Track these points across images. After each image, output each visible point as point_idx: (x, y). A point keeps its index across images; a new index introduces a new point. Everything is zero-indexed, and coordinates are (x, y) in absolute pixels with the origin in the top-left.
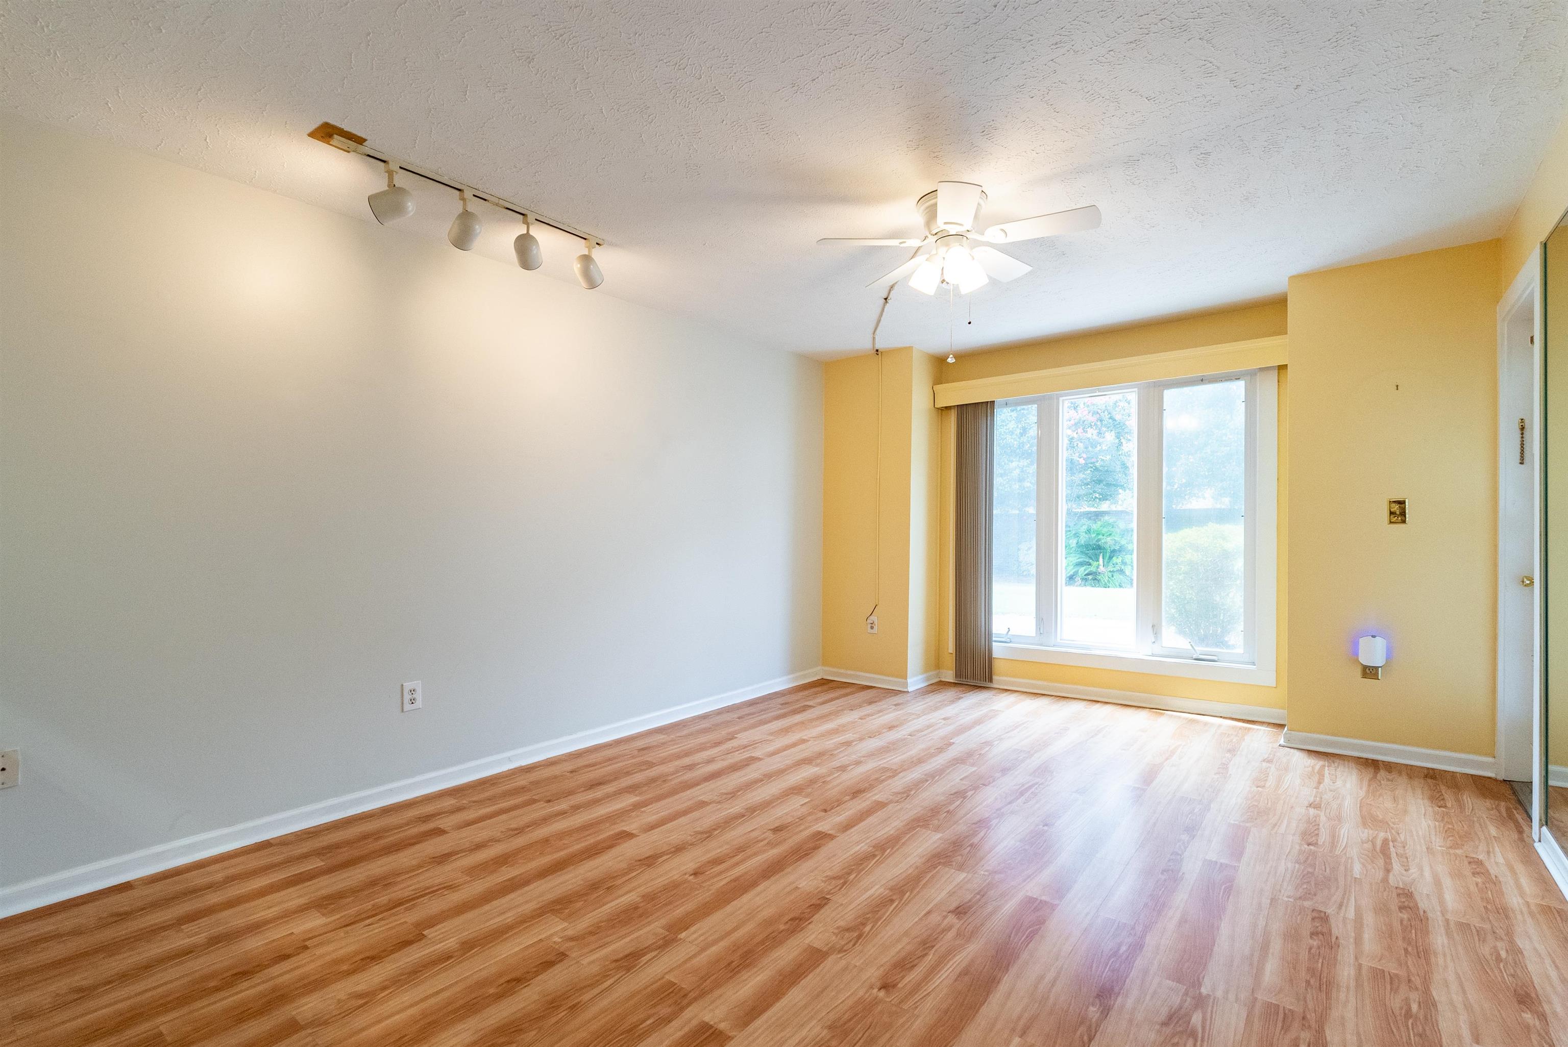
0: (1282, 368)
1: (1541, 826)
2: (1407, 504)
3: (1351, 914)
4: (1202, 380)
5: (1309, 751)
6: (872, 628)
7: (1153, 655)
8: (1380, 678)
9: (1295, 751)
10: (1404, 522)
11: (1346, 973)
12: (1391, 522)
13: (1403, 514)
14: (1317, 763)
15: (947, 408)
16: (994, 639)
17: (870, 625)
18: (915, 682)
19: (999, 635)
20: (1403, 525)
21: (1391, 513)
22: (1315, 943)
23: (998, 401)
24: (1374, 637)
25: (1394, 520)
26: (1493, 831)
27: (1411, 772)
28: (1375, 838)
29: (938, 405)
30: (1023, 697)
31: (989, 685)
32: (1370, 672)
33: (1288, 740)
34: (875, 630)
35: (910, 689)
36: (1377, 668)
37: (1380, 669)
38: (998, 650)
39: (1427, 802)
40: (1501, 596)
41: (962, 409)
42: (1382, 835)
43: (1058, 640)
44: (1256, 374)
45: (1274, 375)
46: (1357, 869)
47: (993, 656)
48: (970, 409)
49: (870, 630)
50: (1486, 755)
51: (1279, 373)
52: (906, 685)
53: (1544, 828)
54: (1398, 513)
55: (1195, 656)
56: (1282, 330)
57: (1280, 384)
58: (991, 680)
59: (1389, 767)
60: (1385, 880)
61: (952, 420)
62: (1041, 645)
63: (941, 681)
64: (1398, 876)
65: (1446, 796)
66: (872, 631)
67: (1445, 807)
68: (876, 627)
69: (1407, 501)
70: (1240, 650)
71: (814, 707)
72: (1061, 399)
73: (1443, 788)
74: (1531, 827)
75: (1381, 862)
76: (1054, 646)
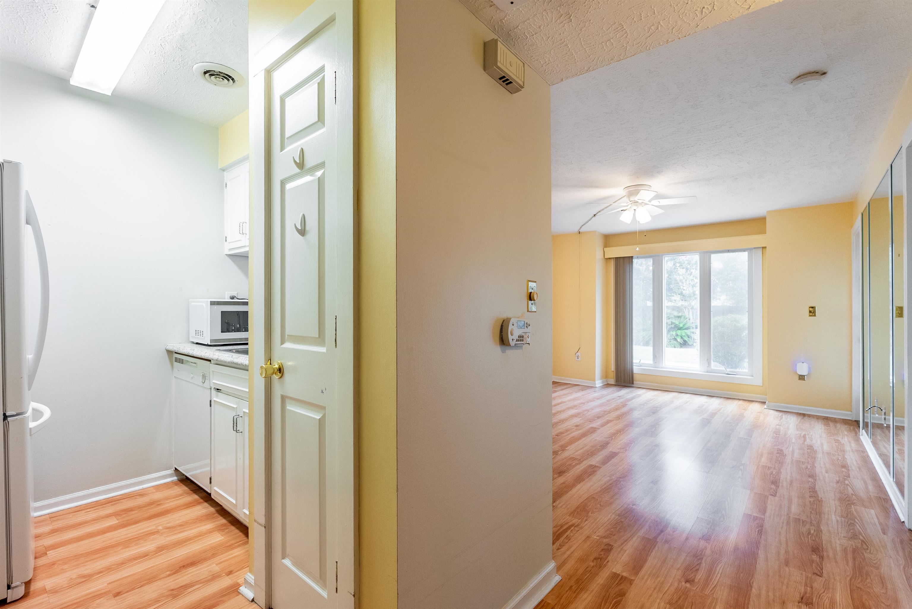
0: (764, 248)
1: (862, 430)
2: (816, 308)
3: (791, 449)
4: (729, 251)
5: (777, 410)
6: (578, 358)
7: (707, 372)
8: (806, 380)
9: (772, 411)
10: (815, 316)
11: (788, 460)
12: (810, 316)
13: (814, 312)
14: (780, 414)
15: (609, 258)
16: (634, 365)
17: (577, 357)
18: (599, 383)
19: (636, 363)
20: (814, 317)
21: (810, 312)
22: (778, 455)
23: (635, 256)
24: (803, 363)
25: (811, 314)
26: (846, 433)
27: (818, 418)
28: (801, 434)
29: (606, 257)
30: (648, 390)
31: (632, 385)
32: (802, 378)
33: (768, 406)
34: (579, 359)
35: (597, 386)
36: (804, 376)
37: (806, 376)
38: (636, 370)
39: (822, 425)
40: (853, 346)
41: (617, 259)
42: (804, 433)
43: (664, 365)
44: (752, 250)
45: (761, 249)
46: (794, 440)
47: (634, 372)
48: (621, 260)
49: (577, 359)
50: (847, 411)
51: (762, 250)
52: (595, 384)
53: (863, 430)
54: (812, 312)
55: (726, 373)
56: (765, 233)
57: (763, 254)
58: (633, 383)
59: (809, 416)
60: (803, 443)
61: (612, 264)
62: (656, 367)
63: (608, 384)
64: (808, 441)
65: (830, 424)
66: (578, 360)
67: (830, 427)
68: (580, 358)
69: (816, 307)
70: (747, 371)
71: (558, 391)
72: (664, 256)
73: (830, 423)
74: (860, 431)
75: (803, 439)
76: (662, 368)
